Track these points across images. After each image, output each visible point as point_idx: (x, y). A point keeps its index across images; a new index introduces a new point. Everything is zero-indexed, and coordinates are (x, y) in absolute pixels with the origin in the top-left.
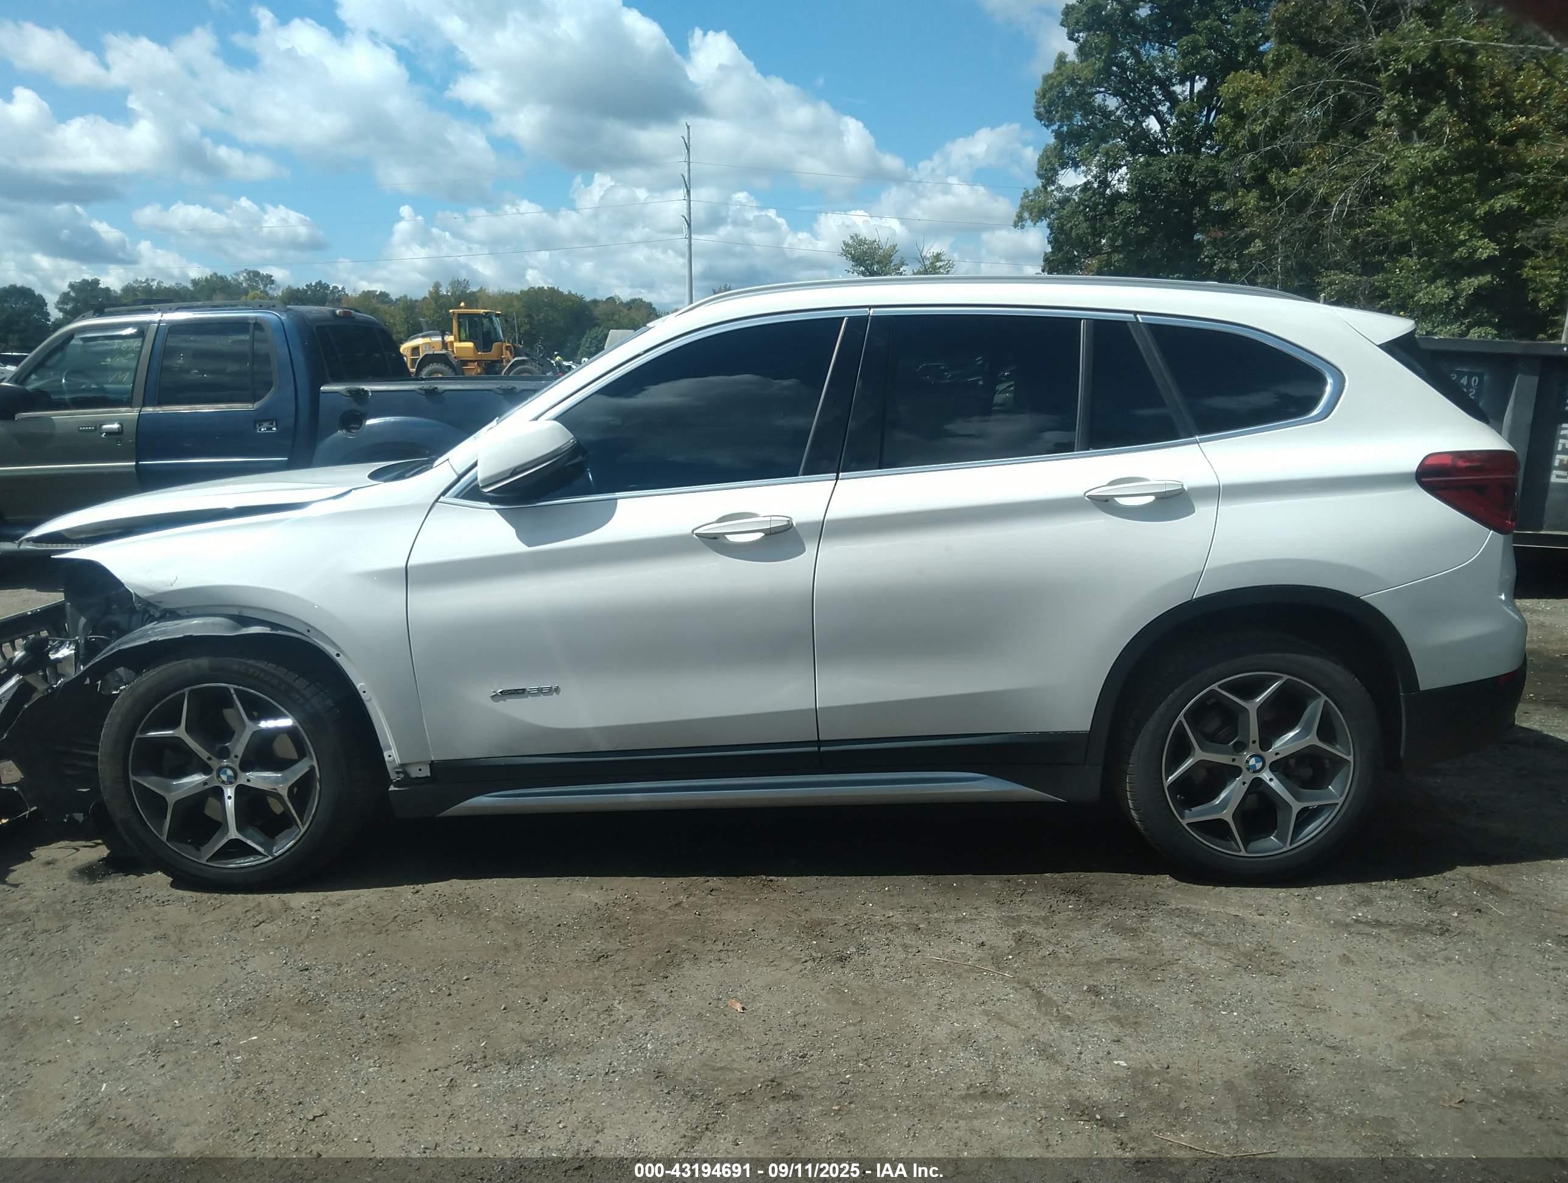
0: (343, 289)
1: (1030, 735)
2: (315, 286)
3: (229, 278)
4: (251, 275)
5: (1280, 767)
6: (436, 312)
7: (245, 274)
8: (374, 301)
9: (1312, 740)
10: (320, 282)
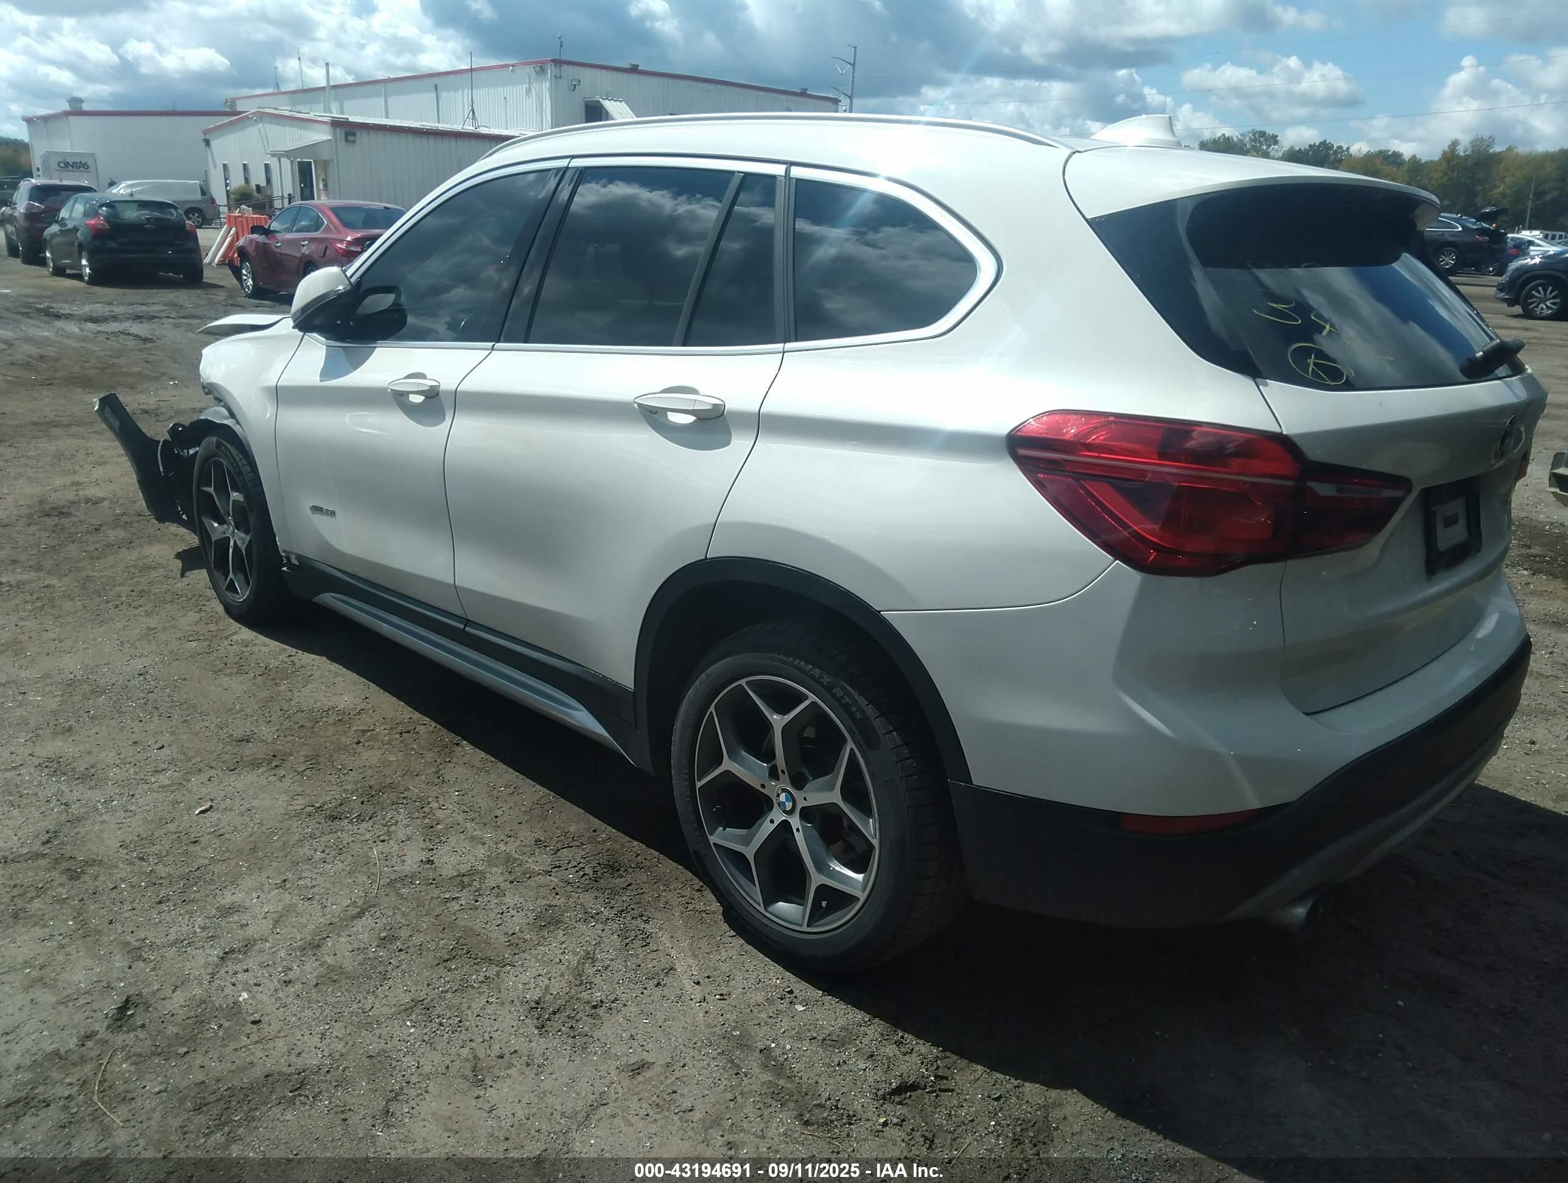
0: (1348, 149)
1: (595, 675)
2: (1319, 146)
3: (1235, 139)
4: (1257, 135)
5: (807, 814)
6: (1446, 174)
7: (1251, 135)
8: (1378, 162)
9: (835, 797)
10: (1325, 141)
